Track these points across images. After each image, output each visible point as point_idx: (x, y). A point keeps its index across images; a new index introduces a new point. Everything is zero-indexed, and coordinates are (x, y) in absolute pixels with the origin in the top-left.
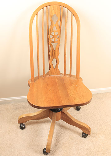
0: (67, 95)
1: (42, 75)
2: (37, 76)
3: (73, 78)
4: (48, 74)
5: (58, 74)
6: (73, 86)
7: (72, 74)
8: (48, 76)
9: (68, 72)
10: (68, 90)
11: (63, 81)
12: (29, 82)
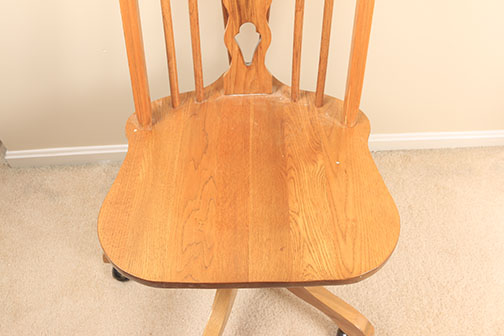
0: (281, 220)
1: (194, 89)
2: (169, 94)
3: (327, 115)
4: (219, 86)
5: (263, 90)
6: (320, 162)
7: (325, 93)
8: (222, 96)
9: (308, 83)
10: (291, 186)
11: (282, 128)
12: (129, 123)
